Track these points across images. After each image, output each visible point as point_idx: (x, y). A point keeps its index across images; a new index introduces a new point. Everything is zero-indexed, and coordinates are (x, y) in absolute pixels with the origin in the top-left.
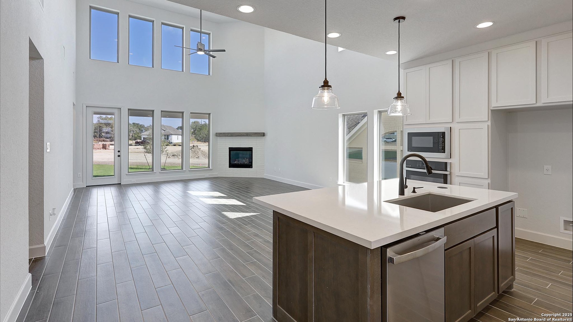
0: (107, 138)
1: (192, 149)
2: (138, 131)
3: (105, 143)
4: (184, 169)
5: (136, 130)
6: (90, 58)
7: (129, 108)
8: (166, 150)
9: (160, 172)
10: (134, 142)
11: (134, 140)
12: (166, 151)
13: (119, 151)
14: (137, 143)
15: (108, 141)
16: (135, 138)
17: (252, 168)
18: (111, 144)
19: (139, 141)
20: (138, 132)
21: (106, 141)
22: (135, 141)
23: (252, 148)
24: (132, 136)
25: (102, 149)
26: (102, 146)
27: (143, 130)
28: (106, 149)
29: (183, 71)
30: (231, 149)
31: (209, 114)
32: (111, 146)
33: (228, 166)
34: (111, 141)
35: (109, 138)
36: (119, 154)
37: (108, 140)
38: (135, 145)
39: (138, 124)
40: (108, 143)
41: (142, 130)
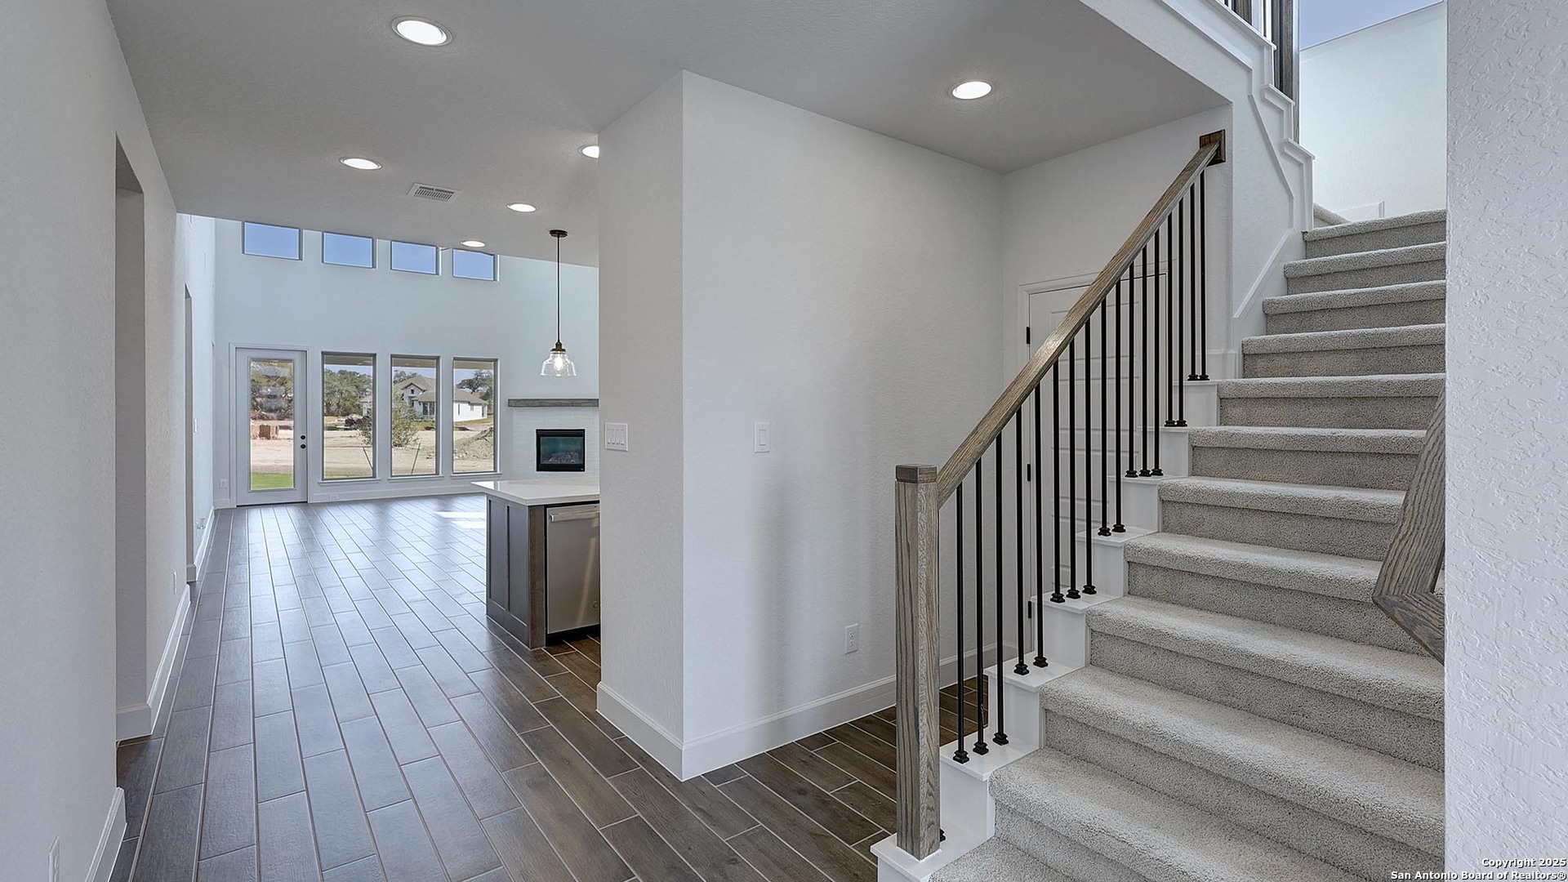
0: (271, 411)
1: (487, 438)
2: (353, 391)
3: (265, 423)
4: (441, 475)
5: (348, 388)
6: (243, 253)
7: (324, 350)
8: (414, 438)
9: (388, 480)
10: (343, 419)
11: (344, 415)
12: (415, 440)
13: (303, 437)
14: (350, 424)
15: (273, 419)
16: (345, 411)
17: (584, 471)
18: (281, 425)
19: (355, 417)
20: (354, 394)
21: (268, 419)
22: (346, 418)
23: (584, 430)
24: (338, 404)
25: (258, 438)
26: (258, 432)
27: (368, 390)
28: (268, 438)
29: (437, 274)
30: (541, 434)
31: (496, 360)
32: (281, 432)
33: (535, 467)
34: (280, 418)
35: (276, 410)
36: (303, 442)
37: (272, 414)
38: (345, 429)
39: (355, 373)
40: (273, 424)
41: (364, 390)
